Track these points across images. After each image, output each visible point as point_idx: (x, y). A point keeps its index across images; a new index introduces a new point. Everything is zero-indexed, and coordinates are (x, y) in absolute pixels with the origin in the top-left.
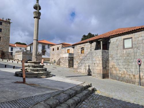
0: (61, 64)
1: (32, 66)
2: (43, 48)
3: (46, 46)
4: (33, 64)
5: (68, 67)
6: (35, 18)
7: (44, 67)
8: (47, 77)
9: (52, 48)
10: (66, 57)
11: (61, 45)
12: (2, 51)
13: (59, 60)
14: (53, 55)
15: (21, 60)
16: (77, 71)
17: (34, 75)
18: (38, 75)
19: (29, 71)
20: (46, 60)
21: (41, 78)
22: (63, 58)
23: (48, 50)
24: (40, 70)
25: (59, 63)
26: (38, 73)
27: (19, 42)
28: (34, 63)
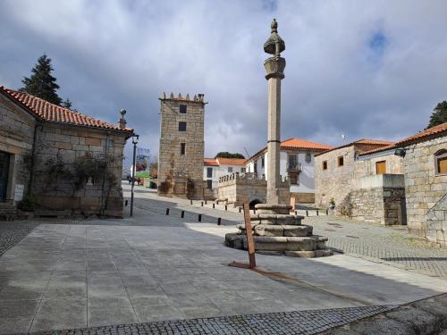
0: (354, 211)
1: (269, 219)
2: (293, 163)
3: (301, 157)
4: (271, 214)
5: (383, 223)
6: (268, 77)
7: (303, 222)
8: (315, 257)
9: (319, 160)
10: (373, 190)
11: (352, 147)
12: (189, 180)
13: (348, 198)
14: (326, 182)
15: (235, 200)
16: (427, 241)
17: (277, 247)
18: (289, 246)
19: (262, 233)
20: (301, 200)
21: (298, 256)
22: (363, 191)
23: (308, 169)
24: (292, 230)
25: (348, 209)
26: (288, 242)
27: (224, 151)
28: (273, 209)
